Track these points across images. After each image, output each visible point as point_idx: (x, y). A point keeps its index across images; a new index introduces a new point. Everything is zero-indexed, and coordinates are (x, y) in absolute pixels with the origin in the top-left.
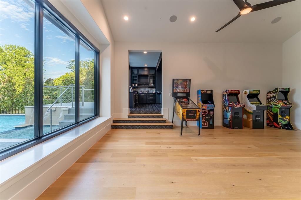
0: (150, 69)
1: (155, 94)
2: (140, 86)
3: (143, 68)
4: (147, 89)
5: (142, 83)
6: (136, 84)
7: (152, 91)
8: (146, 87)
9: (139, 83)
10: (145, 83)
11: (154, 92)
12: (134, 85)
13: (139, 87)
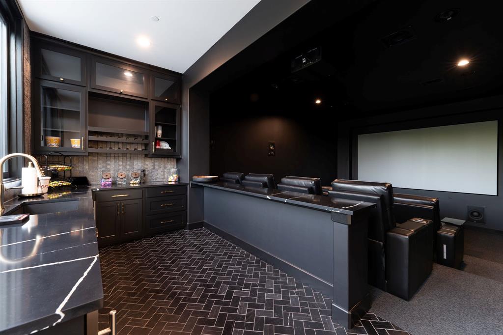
0: (146, 71)
1: (179, 186)
2: (99, 150)
3: (115, 62)
4: (138, 165)
5: (111, 134)
6: (73, 135)
7: (160, 171)
8: (134, 155)
9: (91, 133)
10: (129, 136)
11: (172, 179)
12: (62, 144)
13: (90, 154)
